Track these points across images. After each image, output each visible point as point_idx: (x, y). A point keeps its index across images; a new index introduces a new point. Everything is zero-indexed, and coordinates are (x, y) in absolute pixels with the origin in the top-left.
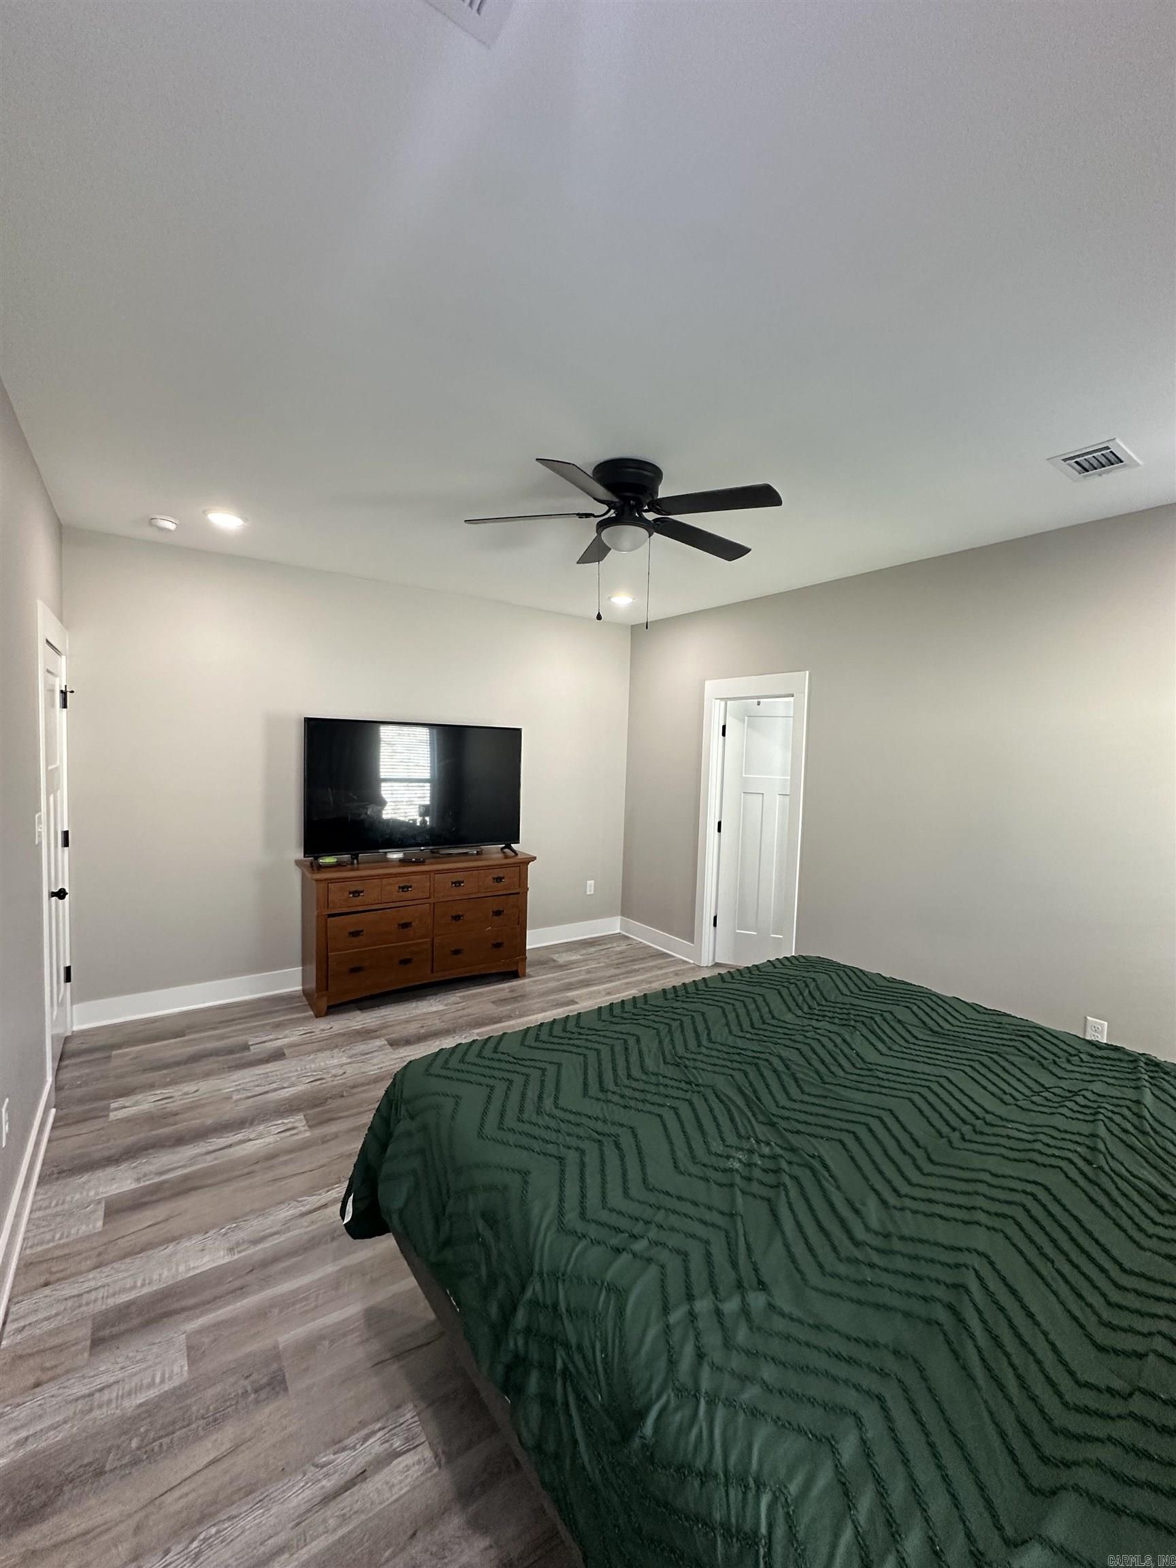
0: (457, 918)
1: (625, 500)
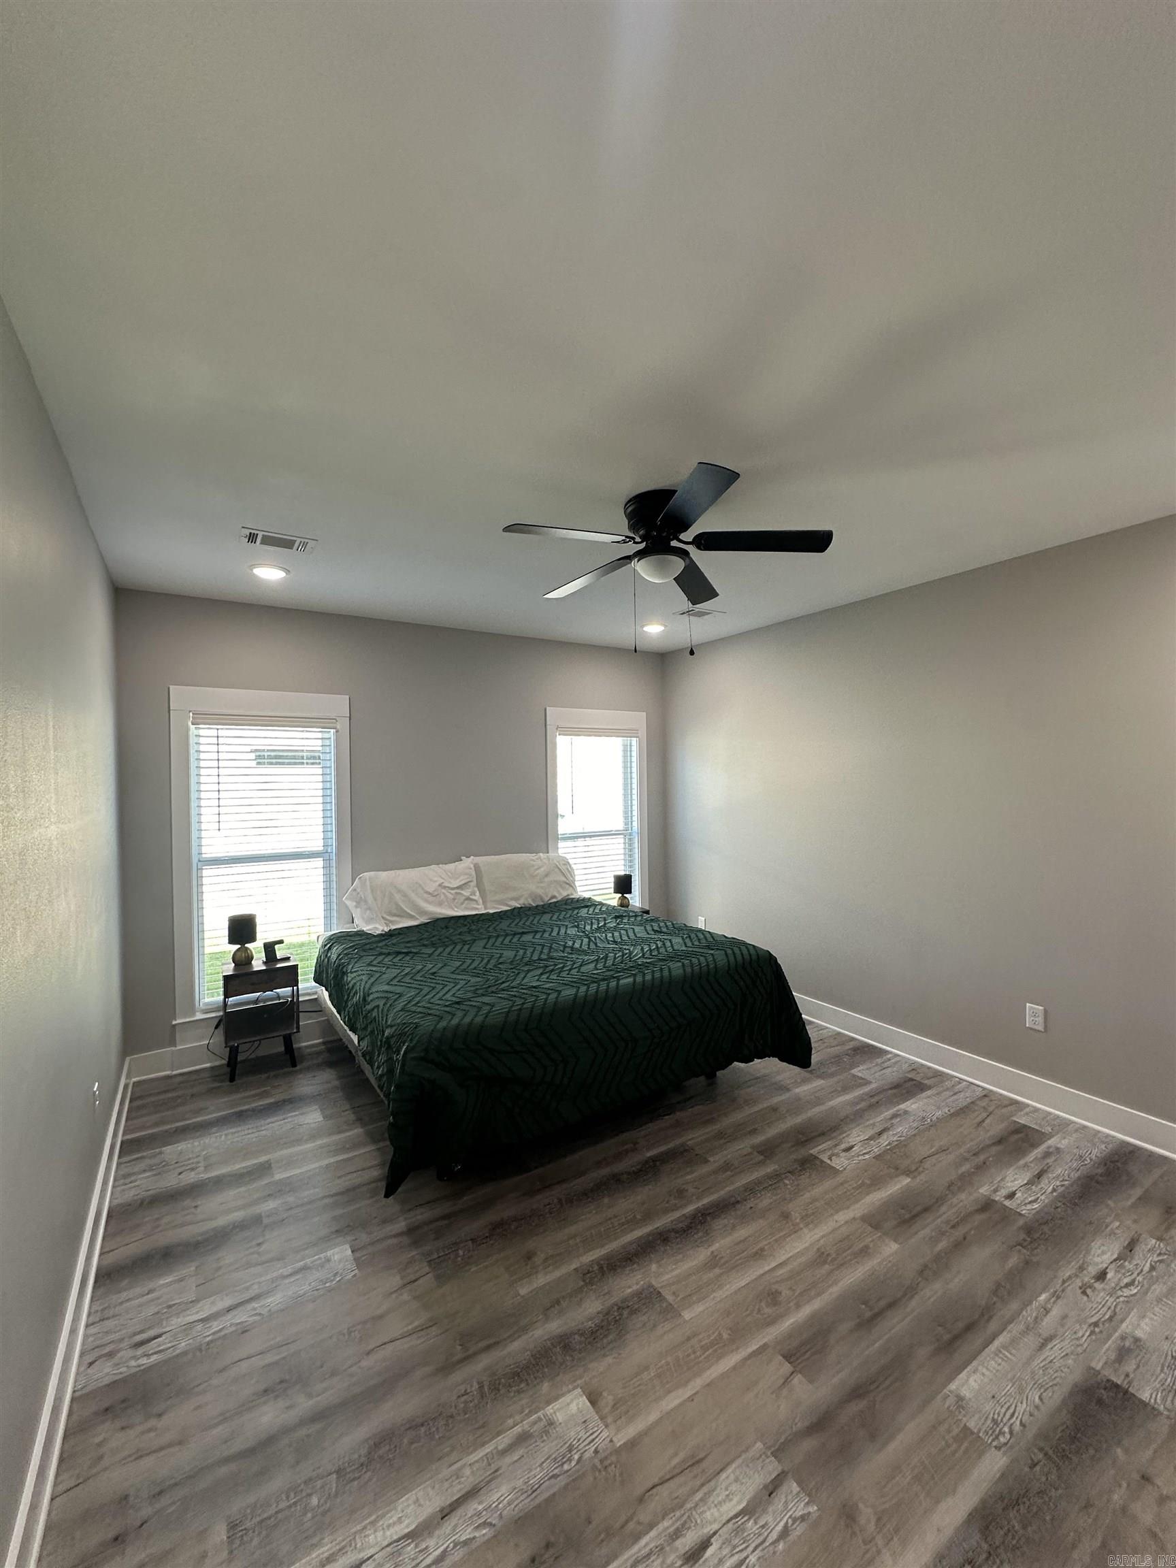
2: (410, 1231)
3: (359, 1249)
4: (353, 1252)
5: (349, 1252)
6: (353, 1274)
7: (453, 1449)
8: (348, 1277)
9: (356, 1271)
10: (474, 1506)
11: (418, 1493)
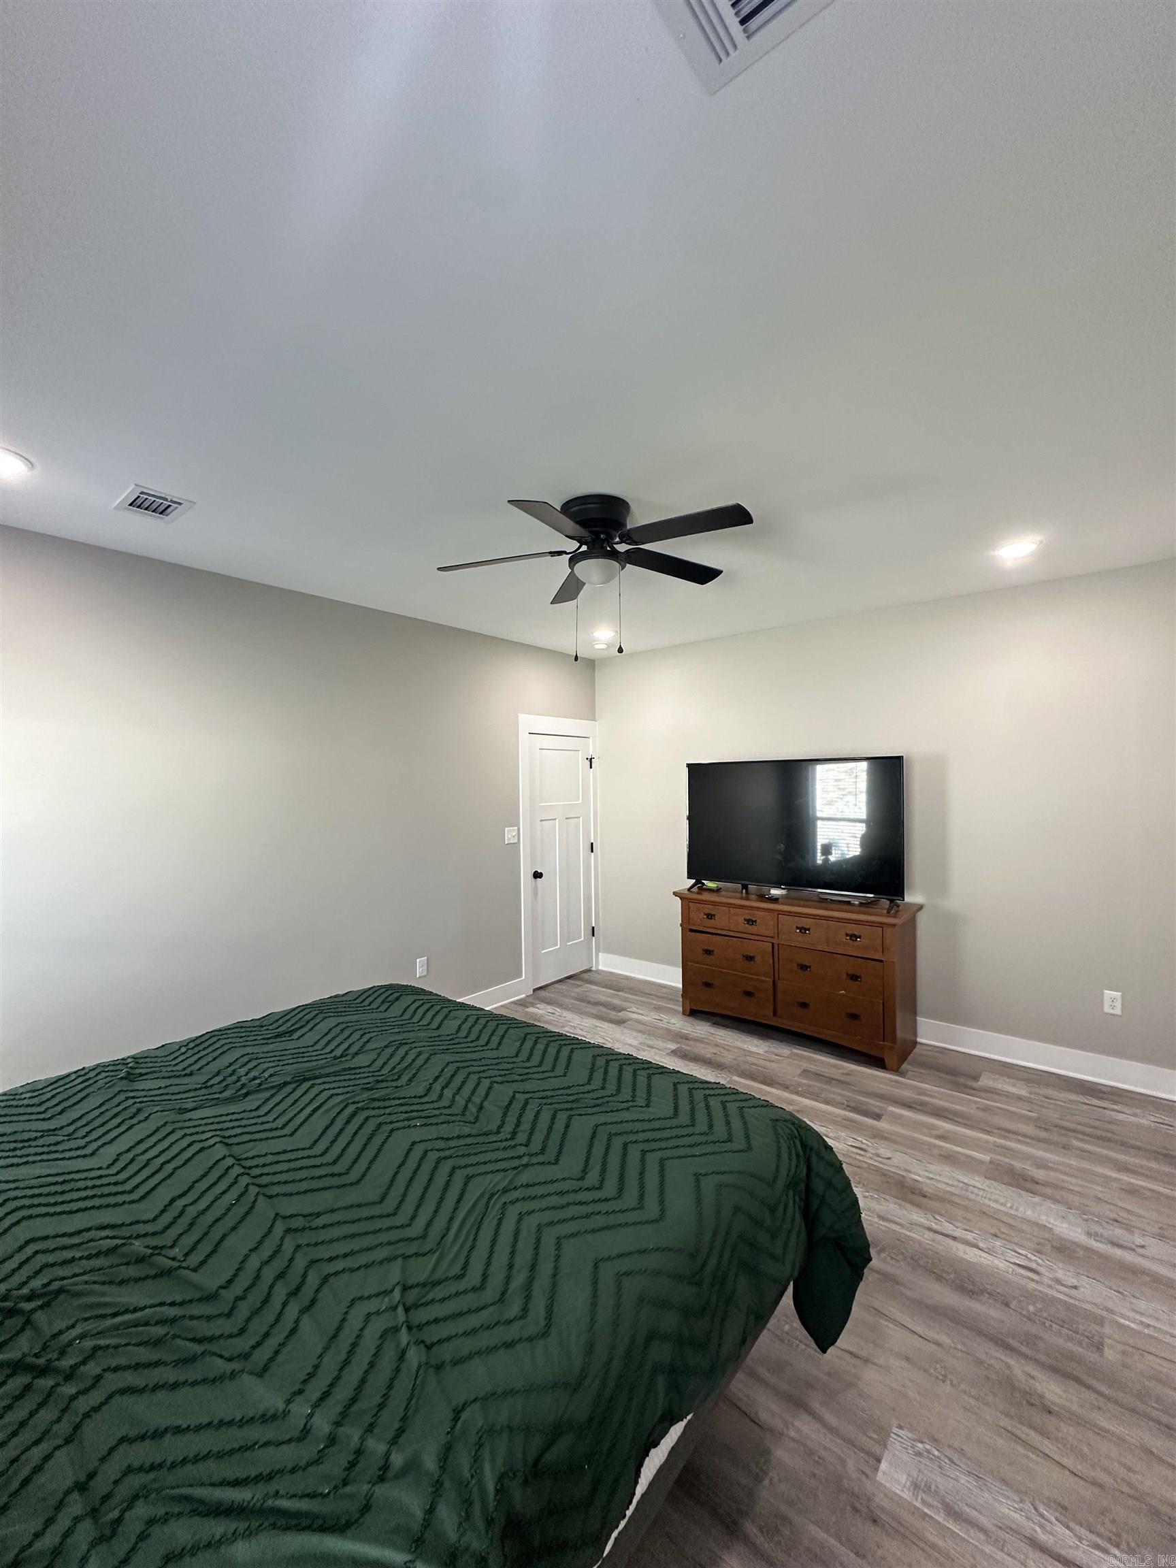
0: (804, 967)
1: (597, 534)
2: (798, 1404)
3: (869, 1454)
4: (879, 1461)
5: (884, 1466)
6: (901, 1433)
7: (926, 1249)
8: (910, 1435)
9: (895, 1430)
10: (934, 1226)
11: (961, 1254)
